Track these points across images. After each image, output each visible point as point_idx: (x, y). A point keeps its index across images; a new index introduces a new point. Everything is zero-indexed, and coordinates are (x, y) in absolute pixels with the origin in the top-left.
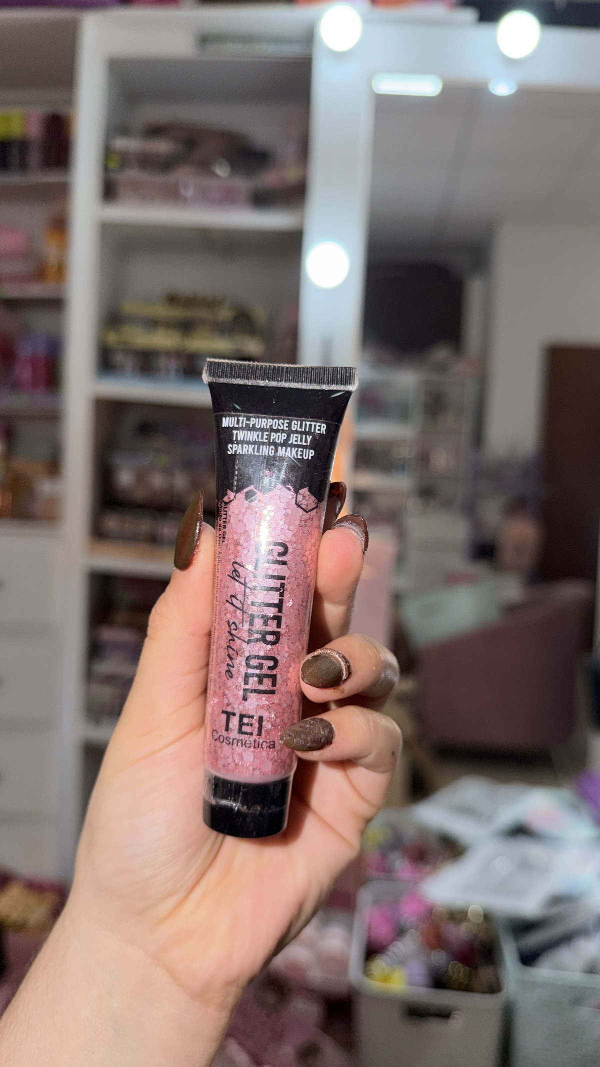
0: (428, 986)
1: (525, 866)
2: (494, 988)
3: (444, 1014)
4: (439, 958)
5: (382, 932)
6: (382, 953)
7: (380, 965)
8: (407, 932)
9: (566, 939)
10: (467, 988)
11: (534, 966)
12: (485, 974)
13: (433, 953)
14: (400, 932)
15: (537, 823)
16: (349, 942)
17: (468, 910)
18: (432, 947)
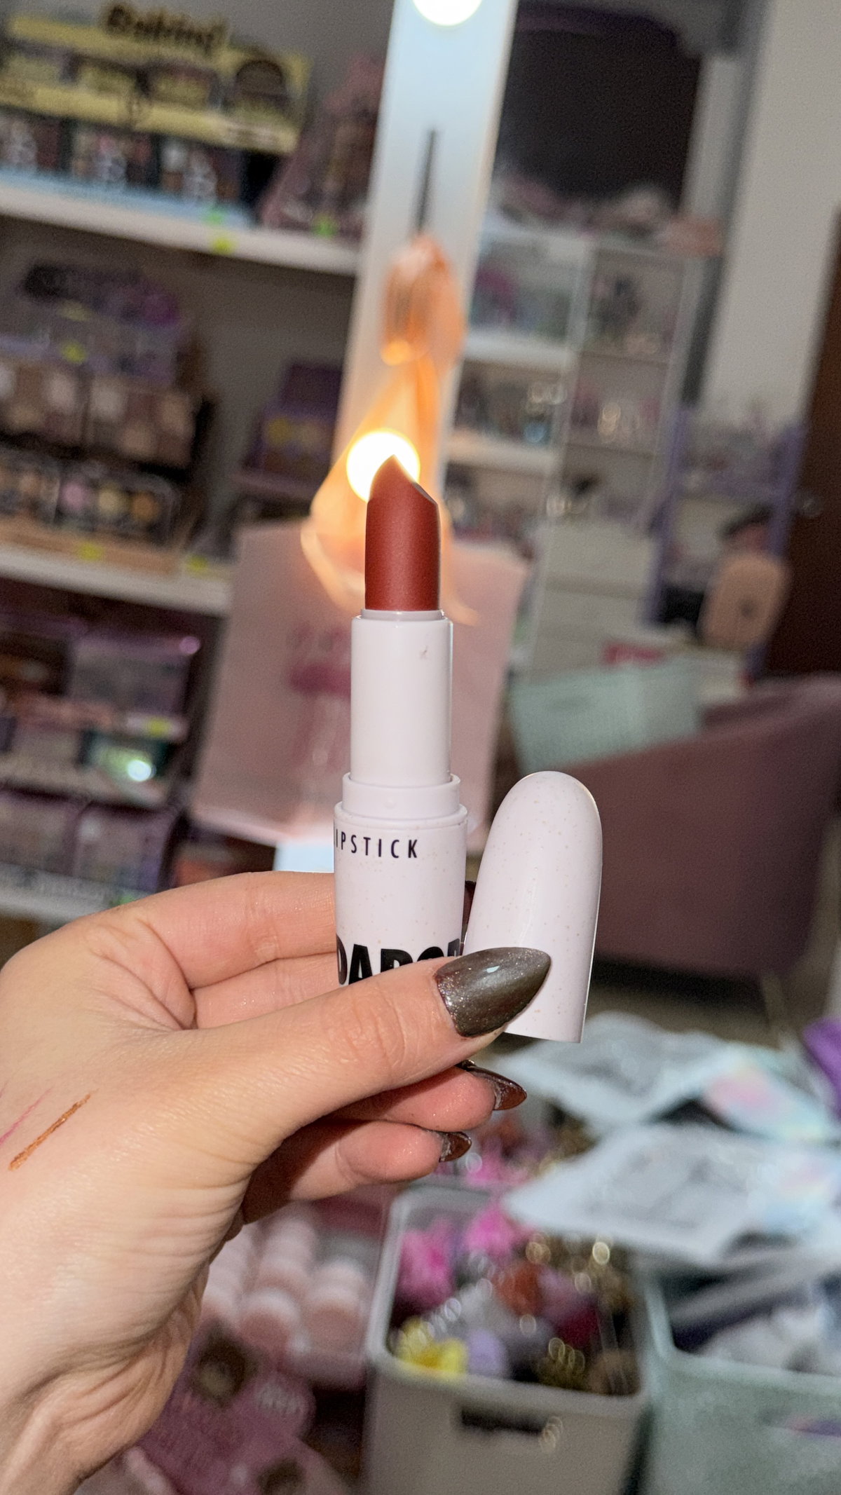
0: (505, 1378)
2: (624, 1385)
3: (530, 1427)
4: (530, 1328)
6: (427, 1318)
7: (417, 1335)
8: (474, 1280)
10: (575, 1385)
11: (699, 1353)
12: (610, 1360)
13: (521, 1321)
14: (461, 1280)
17: (591, 1249)
18: (518, 1312)
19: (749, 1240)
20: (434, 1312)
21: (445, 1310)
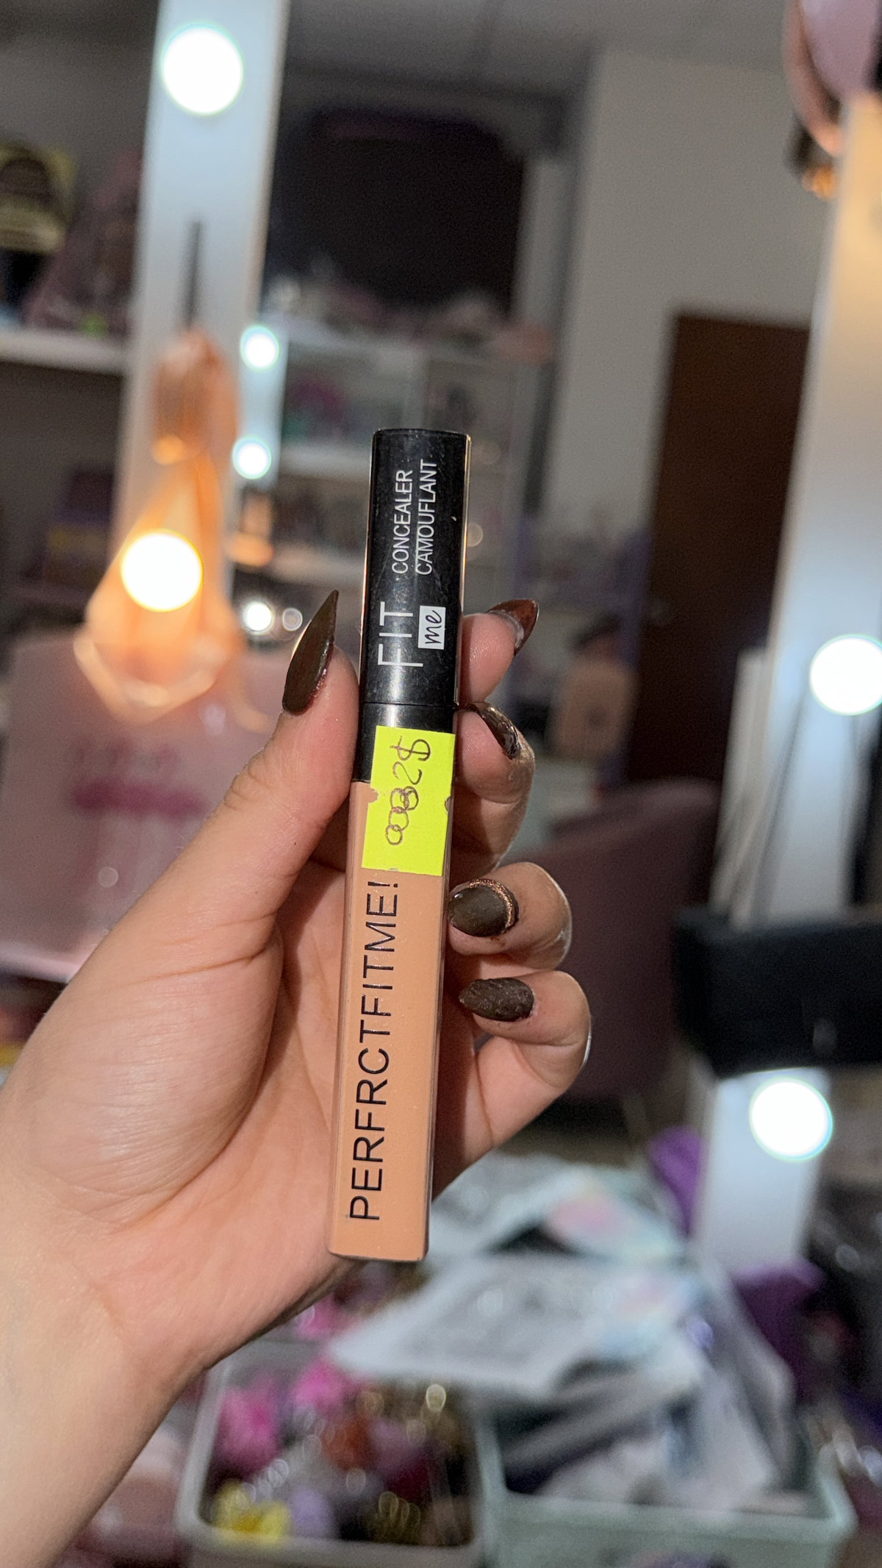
1: (533, 1304)
2: (461, 1536)
4: (359, 1484)
5: (248, 1437)
6: (251, 1482)
7: (235, 1499)
8: (300, 1440)
9: (602, 1445)
10: (406, 1538)
11: (540, 1494)
12: (443, 1511)
13: (348, 1476)
14: (287, 1439)
15: (567, 1228)
16: (180, 1461)
17: (425, 1393)
18: (344, 1467)
19: (584, 1370)
20: (258, 1474)
21: (270, 1472)
